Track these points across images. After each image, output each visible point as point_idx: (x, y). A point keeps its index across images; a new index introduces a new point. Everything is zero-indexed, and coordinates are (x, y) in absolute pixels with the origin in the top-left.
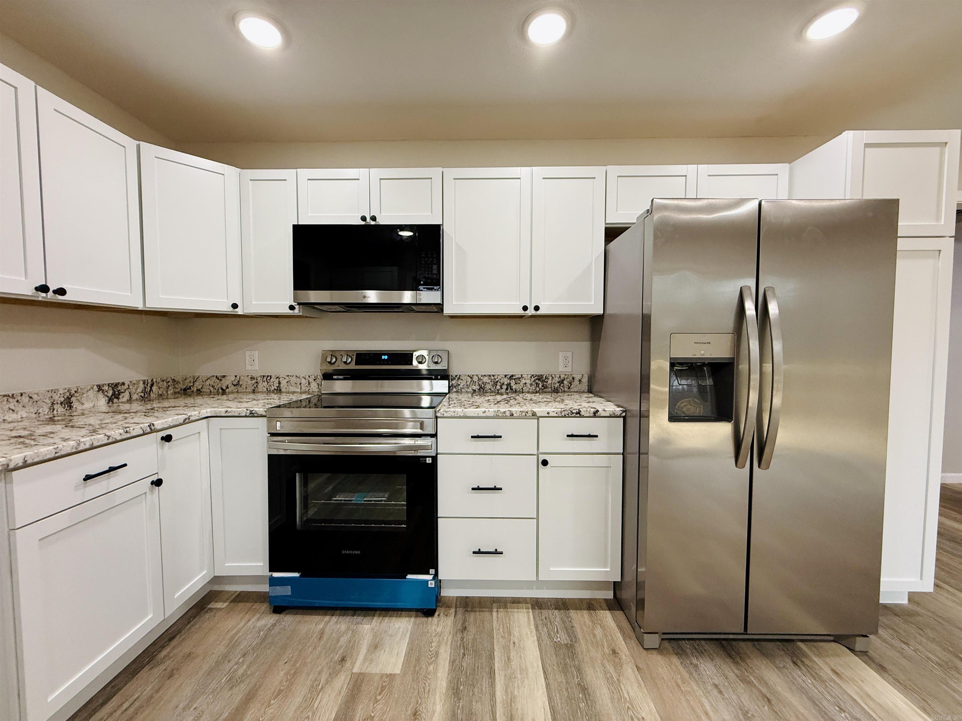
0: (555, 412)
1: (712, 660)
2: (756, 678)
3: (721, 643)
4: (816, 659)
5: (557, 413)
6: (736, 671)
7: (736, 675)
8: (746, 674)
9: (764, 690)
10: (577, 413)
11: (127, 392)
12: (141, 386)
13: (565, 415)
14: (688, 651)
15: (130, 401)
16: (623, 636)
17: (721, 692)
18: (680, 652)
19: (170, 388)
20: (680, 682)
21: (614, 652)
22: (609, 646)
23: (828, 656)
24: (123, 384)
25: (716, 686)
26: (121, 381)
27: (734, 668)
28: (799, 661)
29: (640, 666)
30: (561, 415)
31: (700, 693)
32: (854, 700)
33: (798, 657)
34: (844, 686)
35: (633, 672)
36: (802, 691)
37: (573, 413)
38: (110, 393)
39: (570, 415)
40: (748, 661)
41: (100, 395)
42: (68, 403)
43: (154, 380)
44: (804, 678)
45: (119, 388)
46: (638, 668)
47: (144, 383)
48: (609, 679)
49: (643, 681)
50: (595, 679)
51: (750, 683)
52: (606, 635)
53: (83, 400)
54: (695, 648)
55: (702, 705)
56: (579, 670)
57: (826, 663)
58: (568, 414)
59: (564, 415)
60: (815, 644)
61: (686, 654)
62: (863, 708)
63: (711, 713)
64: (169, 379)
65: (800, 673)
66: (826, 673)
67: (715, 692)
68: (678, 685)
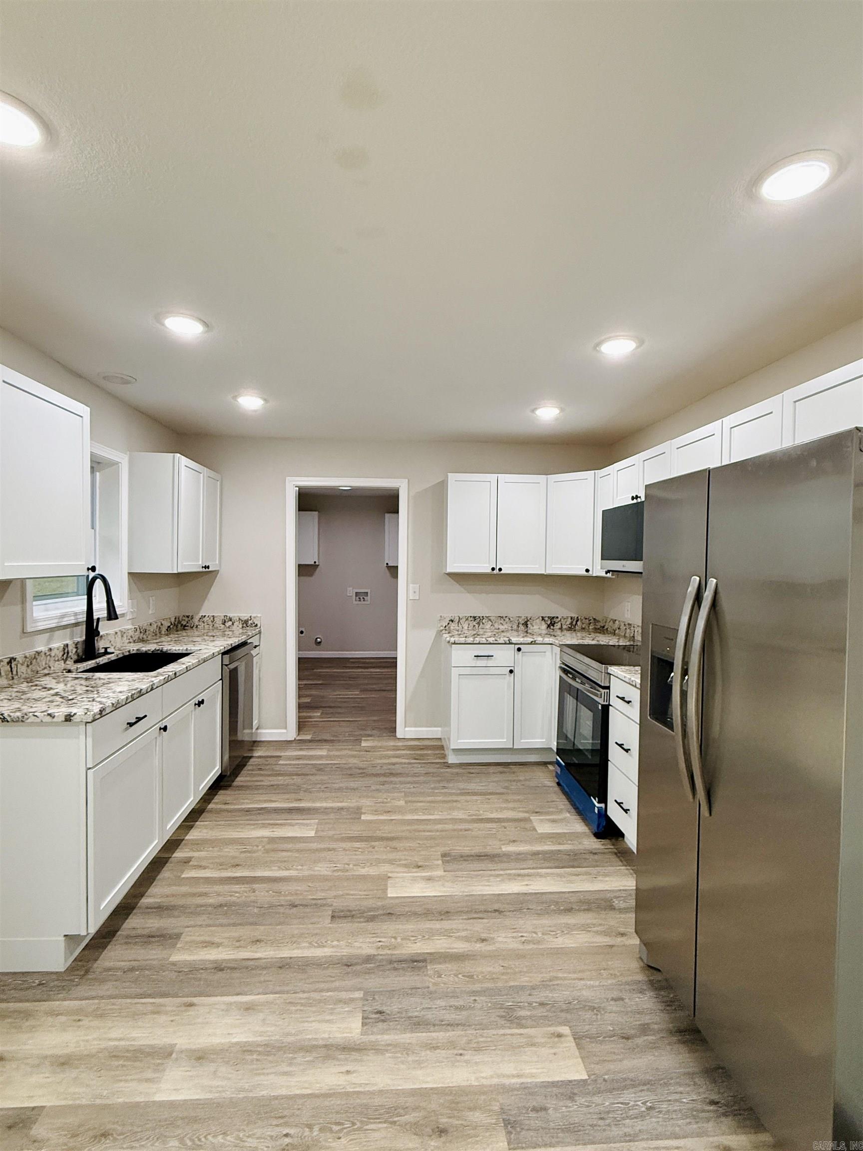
11: (559, 623)
12: (569, 621)
15: (561, 629)
19: (591, 624)
24: (557, 618)
26: (556, 616)
38: (549, 623)
41: (543, 622)
42: (526, 624)
43: (579, 618)
45: (555, 620)
47: (571, 618)
53: (534, 624)
64: (591, 618)
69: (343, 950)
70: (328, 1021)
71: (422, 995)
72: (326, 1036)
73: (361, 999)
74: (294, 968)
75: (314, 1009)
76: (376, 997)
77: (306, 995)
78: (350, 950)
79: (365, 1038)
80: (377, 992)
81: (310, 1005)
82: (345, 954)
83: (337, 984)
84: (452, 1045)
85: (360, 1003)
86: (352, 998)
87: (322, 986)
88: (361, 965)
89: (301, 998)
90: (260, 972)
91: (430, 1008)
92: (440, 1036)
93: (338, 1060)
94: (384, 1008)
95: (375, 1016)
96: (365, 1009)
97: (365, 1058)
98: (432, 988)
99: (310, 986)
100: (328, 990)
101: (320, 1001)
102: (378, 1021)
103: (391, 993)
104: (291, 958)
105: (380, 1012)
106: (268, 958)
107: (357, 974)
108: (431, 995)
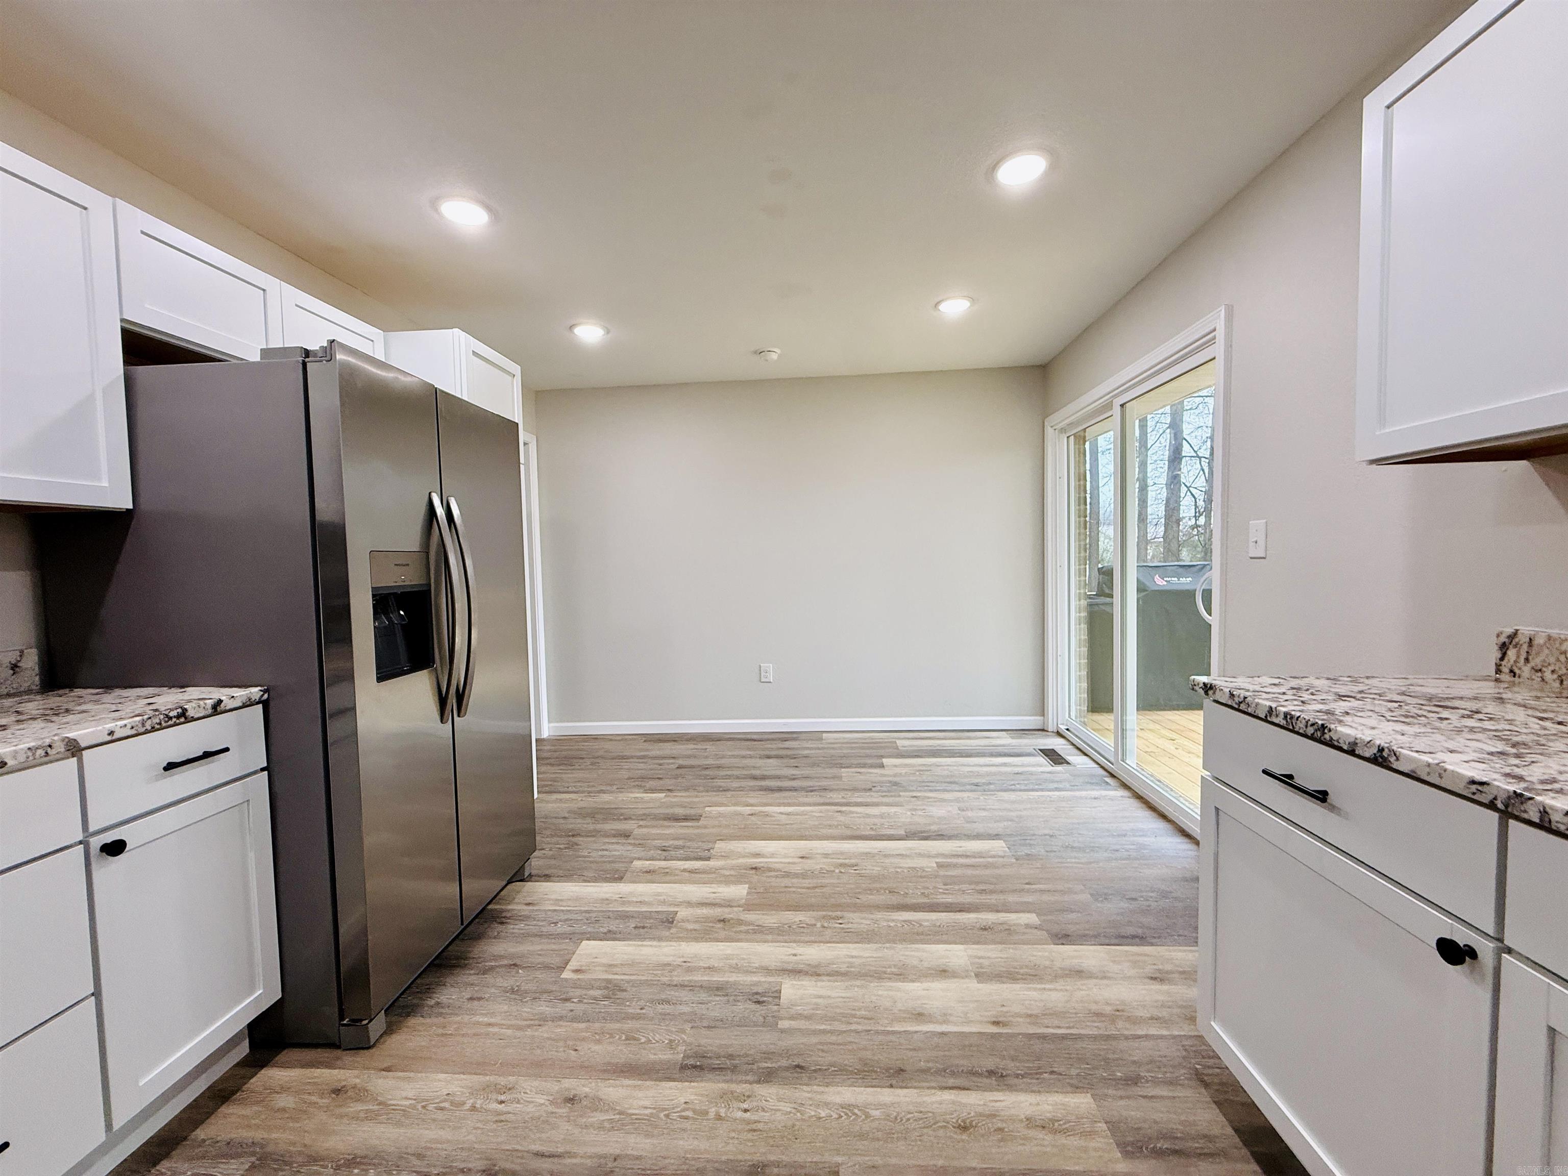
0: (129, 726)
1: (444, 985)
2: (491, 960)
3: (436, 966)
4: (509, 907)
5: (132, 728)
6: (472, 972)
7: (475, 974)
8: (480, 965)
9: (505, 962)
10: (178, 717)
13: (153, 728)
14: (415, 1001)
16: (327, 1067)
17: (479, 999)
18: (410, 1010)
20: (440, 1031)
21: (337, 1091)
22: (322, 1096)
23: (514, 898)
25: (471, 999)
27: (468, 972)
28: (503, 919)
29: (386, 1065)
30: (143, 730)
31: (466, 1018)
32: (555, 910)
33: (498, 917)
34: (542, 908)
35: (385, 1078)
36: (526, 936)
37: (171, 718)
39: (164, 724)
40: (471, 955)
44: (517, 927)
46: (388, 1069)
48: (370, 1117)
49: (406, 1071)
50: (351, 1138)
51: (492, 968)
52: (298, 1092)
54: (418, 992)
55: (478, 1023)
56: (314, 1159)
57: (519, 903)
58: (160, 724)
59: (149, 728)
60: (498, 897)
61: (417, 1006)
62: (563, 911)
63: (492, 1020)
65: (512, 926)
66: (524, 910)
67: (476, 1003)
68: (443, 1035)
69: (809, 1095)
70: (820, 997)
71: (704, 1019)
72: (819, 984)
73: (781, 1019)
74: (880, 1068)
75: (838, 1011)
76: (761, 1019)
77: (853, 1027)
78: (797, 1095)
79: (779, 979)
80: (760, 1026)
81: (844, 1015)
82: (805, 1088)
83: (814, 1040)
84: (689, 970)
85: (783, 1013)
86: (792, 1020)
87: (833, 1038)
88: (780, 1067)
89: (858, 1023)
90: (930, 1065)
91: (700, 1003)
92: (698, 977)
93: (804, 964)
94: (754, 1007)
95: (765, 999)
96: (776, 1008)
97: (779, 964)
98: (687, 1027)
99: (849, 1039)
100: (824, 1032)
101: (833, 1019)
102: (762, 994)
103: (743, 1023)
104: (891, 1086)
105: (758, 1002)
106: (928, 1088)
107: (787, 1053)
108: (693, 1019)
